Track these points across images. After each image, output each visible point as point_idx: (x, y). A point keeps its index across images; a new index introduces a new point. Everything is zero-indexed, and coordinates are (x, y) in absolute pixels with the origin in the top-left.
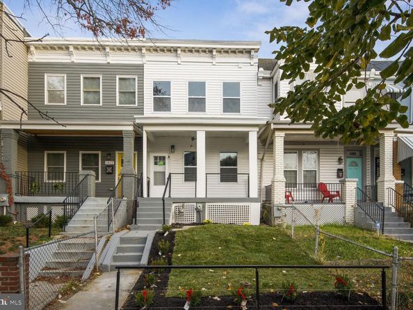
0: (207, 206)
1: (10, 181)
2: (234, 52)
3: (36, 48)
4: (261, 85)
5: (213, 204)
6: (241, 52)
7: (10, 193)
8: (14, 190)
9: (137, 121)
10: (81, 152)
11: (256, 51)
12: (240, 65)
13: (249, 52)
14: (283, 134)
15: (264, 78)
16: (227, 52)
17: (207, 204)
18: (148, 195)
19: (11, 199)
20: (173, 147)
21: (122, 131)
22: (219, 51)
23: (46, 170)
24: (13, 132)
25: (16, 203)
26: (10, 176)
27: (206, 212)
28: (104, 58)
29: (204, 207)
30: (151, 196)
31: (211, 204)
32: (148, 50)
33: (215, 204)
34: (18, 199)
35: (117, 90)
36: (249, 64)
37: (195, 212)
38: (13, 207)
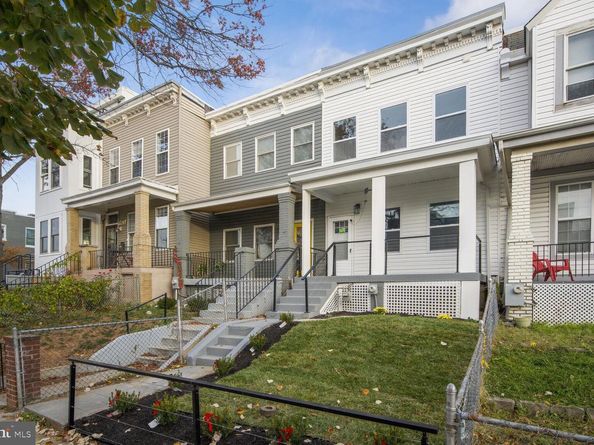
0: (385, 288)
1: (180, 264)
2: (454, 40)
3: (217, 121)
4: (508, 79)
5: (395, 284)
6: (468, 35)
7: (180, 275)
8: (185, 273)
9: (293, 180)
10: (255, 227)
11: (498, 22)
12: (466, 58)
13: (481, 30)
14: (528, 155)
15: (512, 65)
16: (442, 44)
17: (386, 284)
18: (334, 274)
19: (181, 282)
20: (358, 206)
21: (277, 196)
22: (429, 48)
23: (224, 249)
24: (183, 214)
25: (187, 286)
26: (180, 258)
27: (385, 296)
28: (278, 111)
29: (381, 289)
30: (338, 274)
31: (391, 284)
32: (327, 83)
33: (397, 284)
34: (187, 281)
35: (292, 145)
36: (485, 50)
37: (369, 296)
38: (184, 289)
